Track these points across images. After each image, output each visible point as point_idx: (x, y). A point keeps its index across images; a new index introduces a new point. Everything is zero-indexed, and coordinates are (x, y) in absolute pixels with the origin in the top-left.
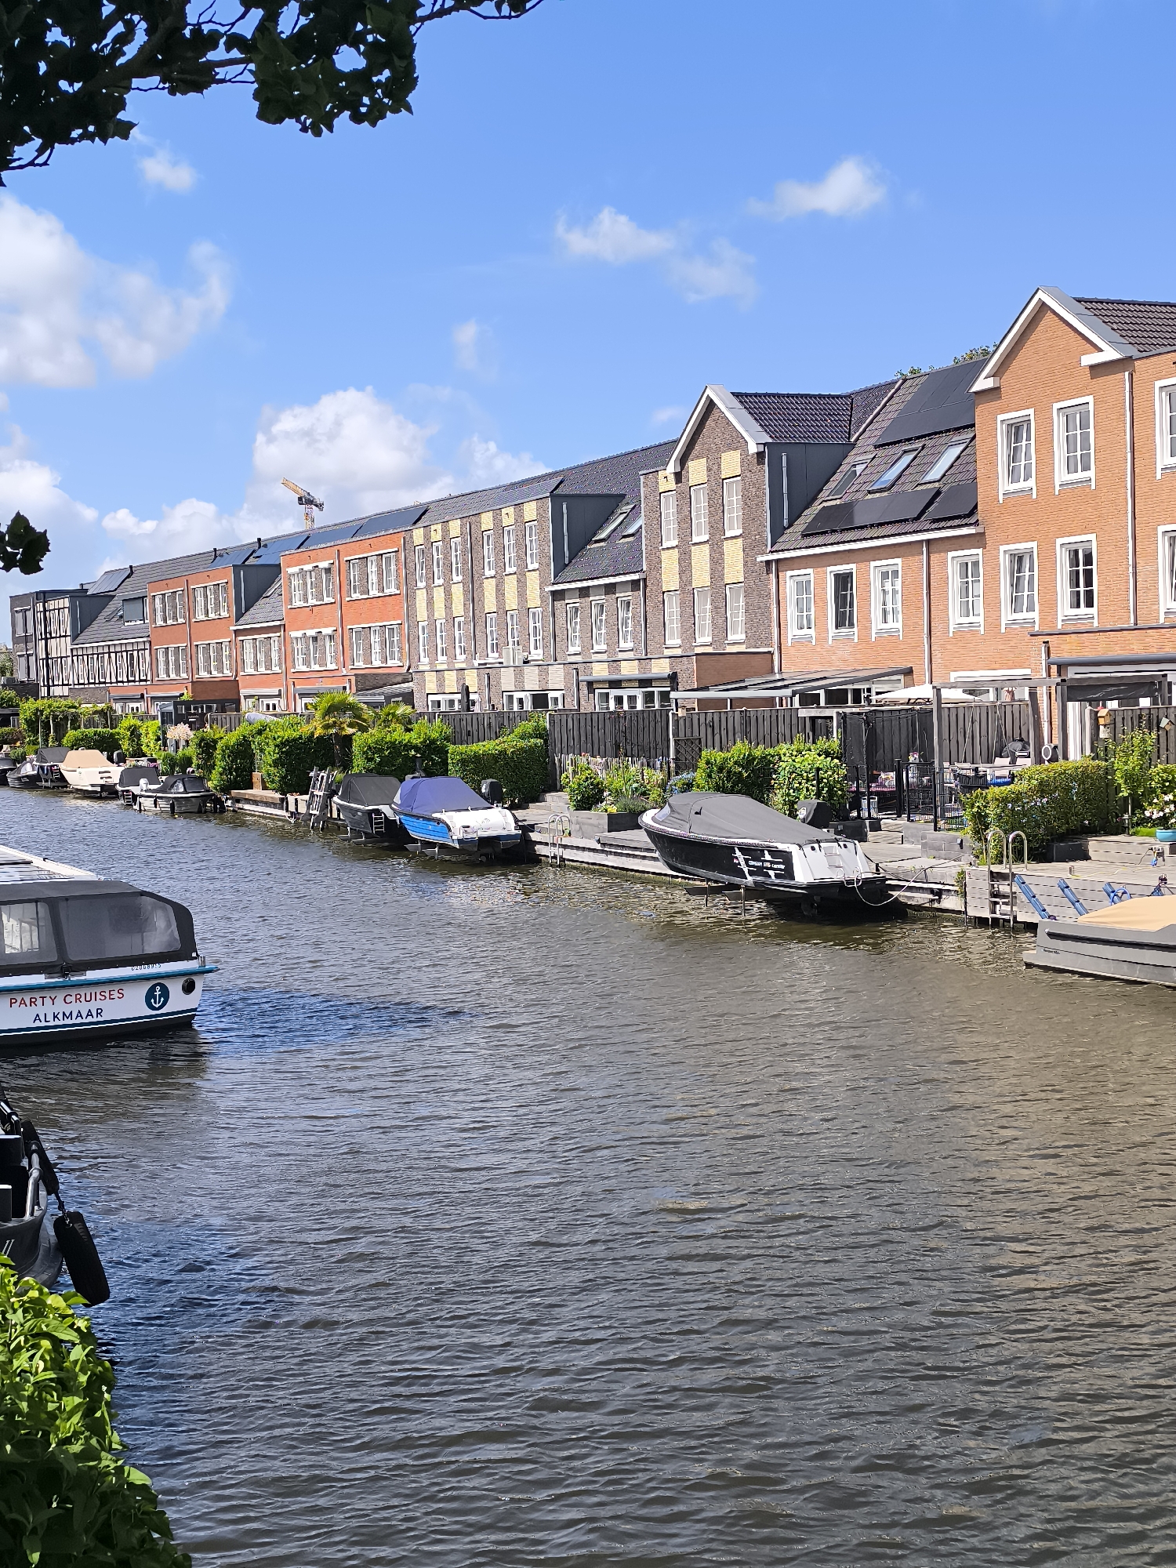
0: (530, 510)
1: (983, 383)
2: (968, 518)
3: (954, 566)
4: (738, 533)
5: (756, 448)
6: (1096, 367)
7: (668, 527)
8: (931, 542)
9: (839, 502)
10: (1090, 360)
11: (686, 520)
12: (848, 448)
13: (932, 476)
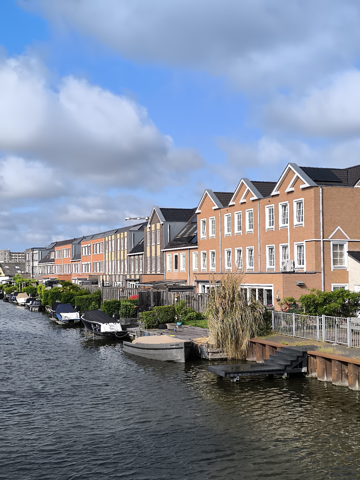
0: (126, 233)
1: (197, 212)
2: (196, 244)
3: (194, 256)
4: (159, 243)
5: (162, 223)
6: (215, 210)
7: (148, 241)
8: (190, 249)
9: (179, 237)
10: (214, 208)
11: (151, 239)
12: (187, 223)
13: (195, 232)
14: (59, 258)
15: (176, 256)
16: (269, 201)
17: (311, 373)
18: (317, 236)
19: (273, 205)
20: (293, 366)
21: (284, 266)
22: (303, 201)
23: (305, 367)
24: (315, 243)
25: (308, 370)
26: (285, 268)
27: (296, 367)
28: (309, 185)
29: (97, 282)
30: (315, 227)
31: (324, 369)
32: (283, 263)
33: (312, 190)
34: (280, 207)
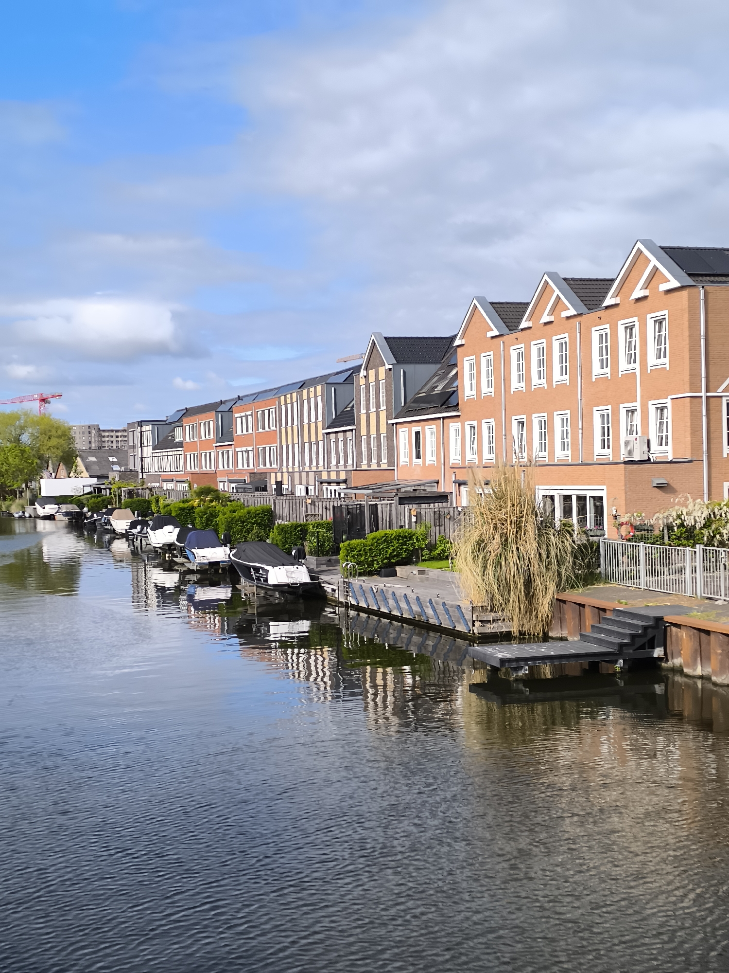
0: (319, 388)
2: (456, 407)
3: (452, 431)
4: (385, 408)
5: (388, 367)
6: (493, 337)
7: (363, 403)
8: (444, 418)
9: (424, 394)
10: (490, 334)
11: (368, 400)
12: (439, 366)
13: (455, 385)
14: (192, 440)
15: (418, 433)
16: (600, 318)
17: (673, 658)
18: (694, 387)
19: (608, 326)
20: (637, 645)
21: (629, 449)
22: (667, 317)
23: (659, 646)
24: (691, 402)
25: (666, 653)
26: (630, 453)
27: (642, 647)
28: (678, 285)
29: (266, 486)
30: (690, 370)
31: (696, 650)
32: (627, 443)
33: (685, 293)
34: (621, 329)
